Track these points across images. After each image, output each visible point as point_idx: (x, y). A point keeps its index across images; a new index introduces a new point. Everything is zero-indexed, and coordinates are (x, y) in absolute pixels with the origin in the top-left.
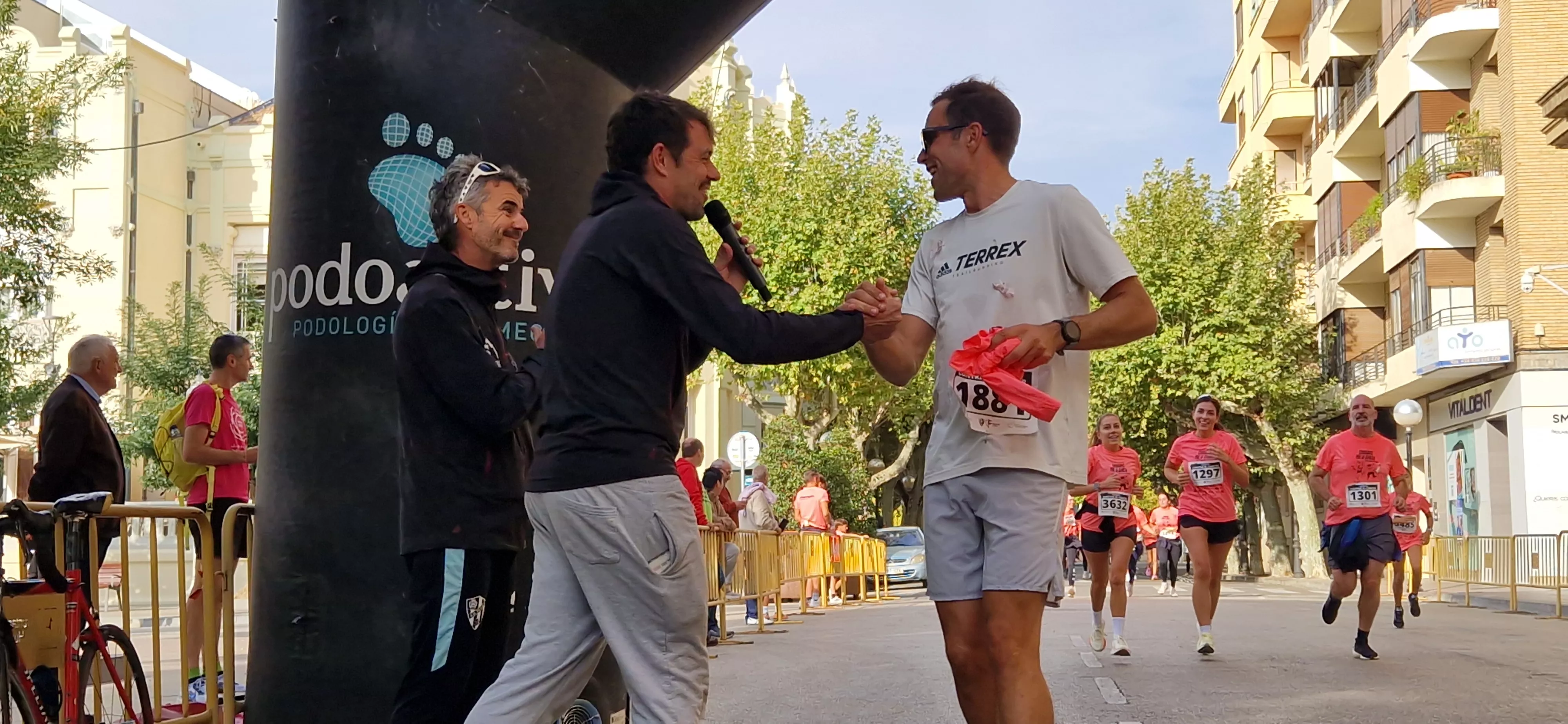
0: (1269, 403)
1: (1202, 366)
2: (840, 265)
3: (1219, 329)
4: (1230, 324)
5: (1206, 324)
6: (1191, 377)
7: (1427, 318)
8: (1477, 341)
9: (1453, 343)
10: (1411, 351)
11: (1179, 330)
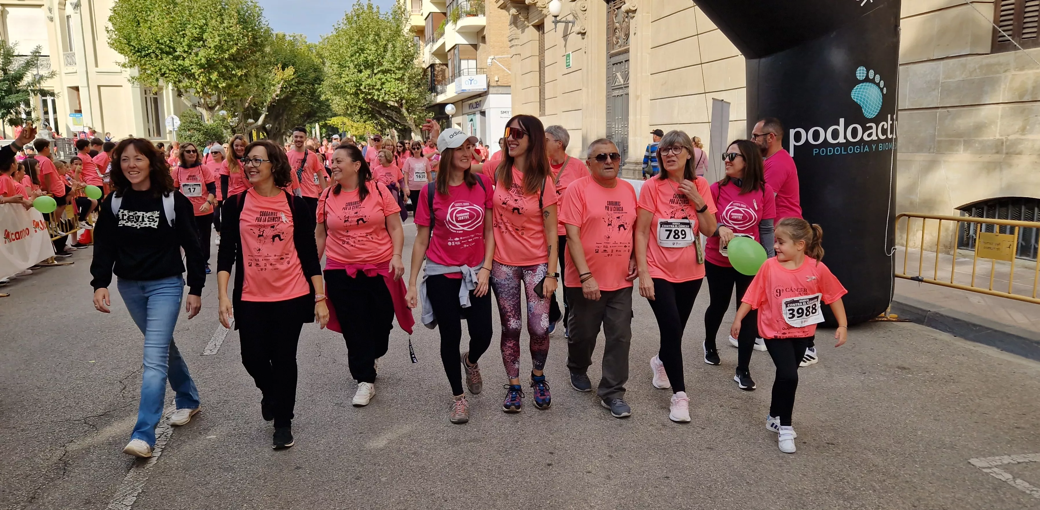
0: (404, 101)
1: (378, 86)
2: (216, 40)
3: (384, 72)
4: (389, 70)
5: (379, 69)
6: (374, 91)
7: (459, 72)
8: (475, 82)
9: (467, 83)
10: (454, 83)
11: (368, 72)
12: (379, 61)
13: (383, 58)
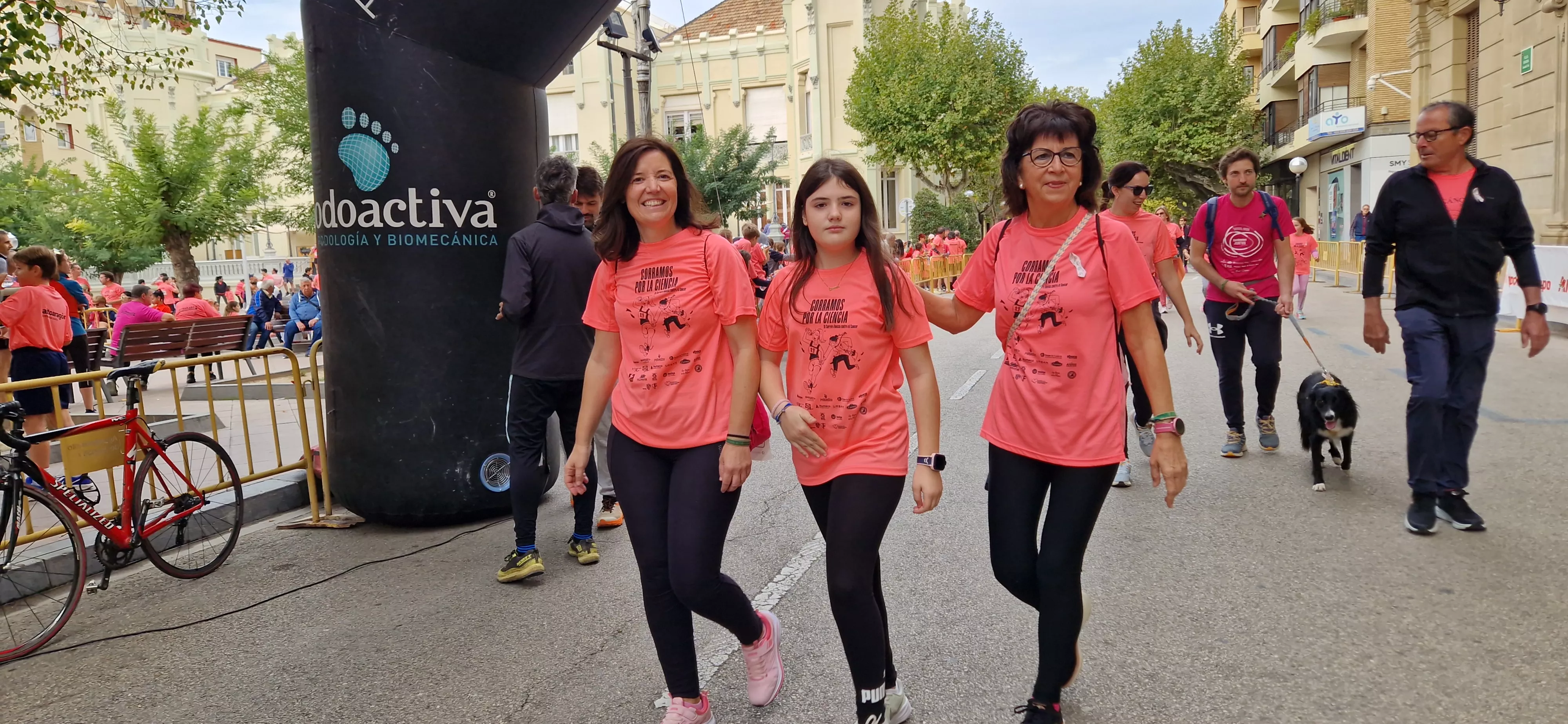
5: (1186, 118)
6: (1176, 150)
11: (1170, 123)
12: (1186, 106)
13: (1191, 101)
